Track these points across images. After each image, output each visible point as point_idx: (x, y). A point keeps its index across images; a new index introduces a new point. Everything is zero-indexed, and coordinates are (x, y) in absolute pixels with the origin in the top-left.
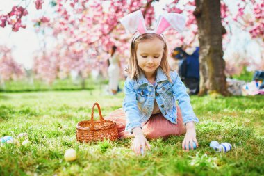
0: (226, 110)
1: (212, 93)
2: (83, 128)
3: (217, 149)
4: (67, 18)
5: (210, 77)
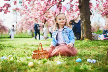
0: (92, 46)
1: (86, 39)
3: (90, 62)
4: (26, 8)
5: (85, 32)
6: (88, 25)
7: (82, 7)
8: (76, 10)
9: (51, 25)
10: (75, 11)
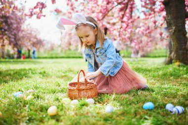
0: (185, 76)
1: (176, 62)
2: (72, 88)
3: (171, 112)
4: (73, 9)
5: (174, 50)
6: (182, 36)
7: (170, 5)
8: (160, 10)
9: (116, 38)
10: (159, 12)
